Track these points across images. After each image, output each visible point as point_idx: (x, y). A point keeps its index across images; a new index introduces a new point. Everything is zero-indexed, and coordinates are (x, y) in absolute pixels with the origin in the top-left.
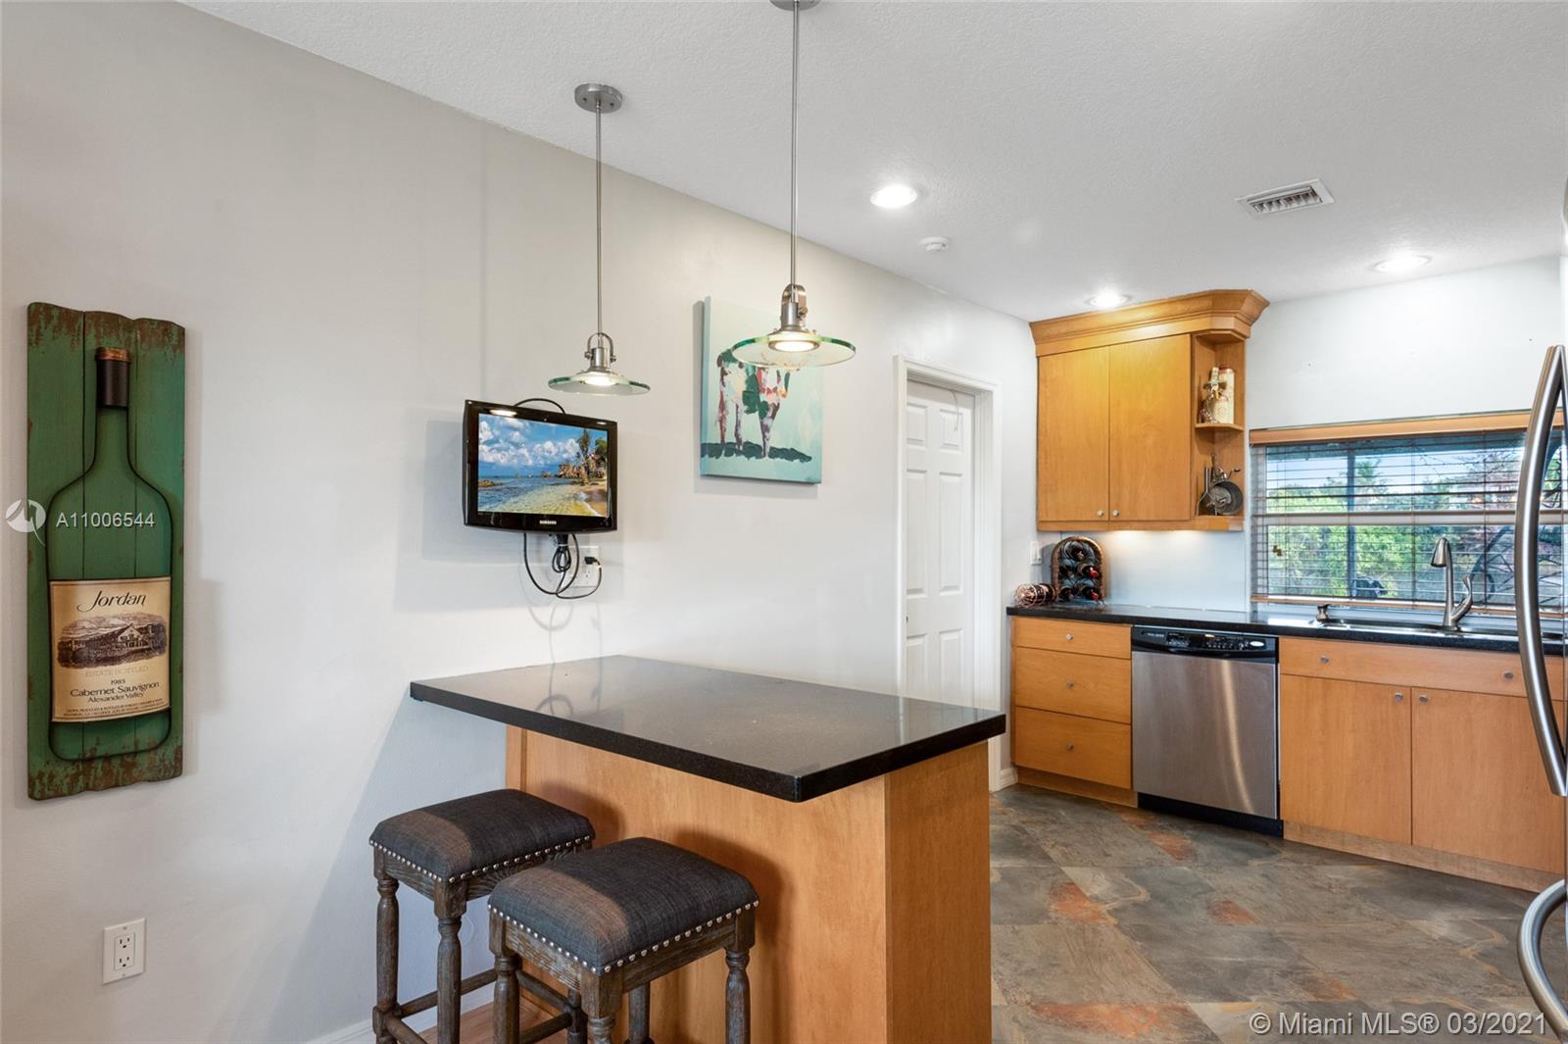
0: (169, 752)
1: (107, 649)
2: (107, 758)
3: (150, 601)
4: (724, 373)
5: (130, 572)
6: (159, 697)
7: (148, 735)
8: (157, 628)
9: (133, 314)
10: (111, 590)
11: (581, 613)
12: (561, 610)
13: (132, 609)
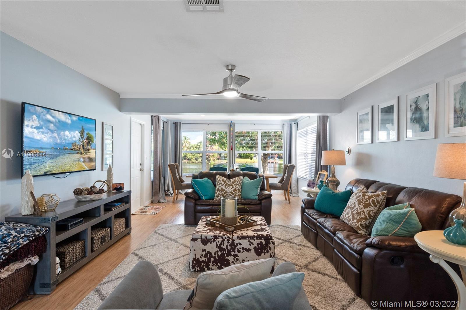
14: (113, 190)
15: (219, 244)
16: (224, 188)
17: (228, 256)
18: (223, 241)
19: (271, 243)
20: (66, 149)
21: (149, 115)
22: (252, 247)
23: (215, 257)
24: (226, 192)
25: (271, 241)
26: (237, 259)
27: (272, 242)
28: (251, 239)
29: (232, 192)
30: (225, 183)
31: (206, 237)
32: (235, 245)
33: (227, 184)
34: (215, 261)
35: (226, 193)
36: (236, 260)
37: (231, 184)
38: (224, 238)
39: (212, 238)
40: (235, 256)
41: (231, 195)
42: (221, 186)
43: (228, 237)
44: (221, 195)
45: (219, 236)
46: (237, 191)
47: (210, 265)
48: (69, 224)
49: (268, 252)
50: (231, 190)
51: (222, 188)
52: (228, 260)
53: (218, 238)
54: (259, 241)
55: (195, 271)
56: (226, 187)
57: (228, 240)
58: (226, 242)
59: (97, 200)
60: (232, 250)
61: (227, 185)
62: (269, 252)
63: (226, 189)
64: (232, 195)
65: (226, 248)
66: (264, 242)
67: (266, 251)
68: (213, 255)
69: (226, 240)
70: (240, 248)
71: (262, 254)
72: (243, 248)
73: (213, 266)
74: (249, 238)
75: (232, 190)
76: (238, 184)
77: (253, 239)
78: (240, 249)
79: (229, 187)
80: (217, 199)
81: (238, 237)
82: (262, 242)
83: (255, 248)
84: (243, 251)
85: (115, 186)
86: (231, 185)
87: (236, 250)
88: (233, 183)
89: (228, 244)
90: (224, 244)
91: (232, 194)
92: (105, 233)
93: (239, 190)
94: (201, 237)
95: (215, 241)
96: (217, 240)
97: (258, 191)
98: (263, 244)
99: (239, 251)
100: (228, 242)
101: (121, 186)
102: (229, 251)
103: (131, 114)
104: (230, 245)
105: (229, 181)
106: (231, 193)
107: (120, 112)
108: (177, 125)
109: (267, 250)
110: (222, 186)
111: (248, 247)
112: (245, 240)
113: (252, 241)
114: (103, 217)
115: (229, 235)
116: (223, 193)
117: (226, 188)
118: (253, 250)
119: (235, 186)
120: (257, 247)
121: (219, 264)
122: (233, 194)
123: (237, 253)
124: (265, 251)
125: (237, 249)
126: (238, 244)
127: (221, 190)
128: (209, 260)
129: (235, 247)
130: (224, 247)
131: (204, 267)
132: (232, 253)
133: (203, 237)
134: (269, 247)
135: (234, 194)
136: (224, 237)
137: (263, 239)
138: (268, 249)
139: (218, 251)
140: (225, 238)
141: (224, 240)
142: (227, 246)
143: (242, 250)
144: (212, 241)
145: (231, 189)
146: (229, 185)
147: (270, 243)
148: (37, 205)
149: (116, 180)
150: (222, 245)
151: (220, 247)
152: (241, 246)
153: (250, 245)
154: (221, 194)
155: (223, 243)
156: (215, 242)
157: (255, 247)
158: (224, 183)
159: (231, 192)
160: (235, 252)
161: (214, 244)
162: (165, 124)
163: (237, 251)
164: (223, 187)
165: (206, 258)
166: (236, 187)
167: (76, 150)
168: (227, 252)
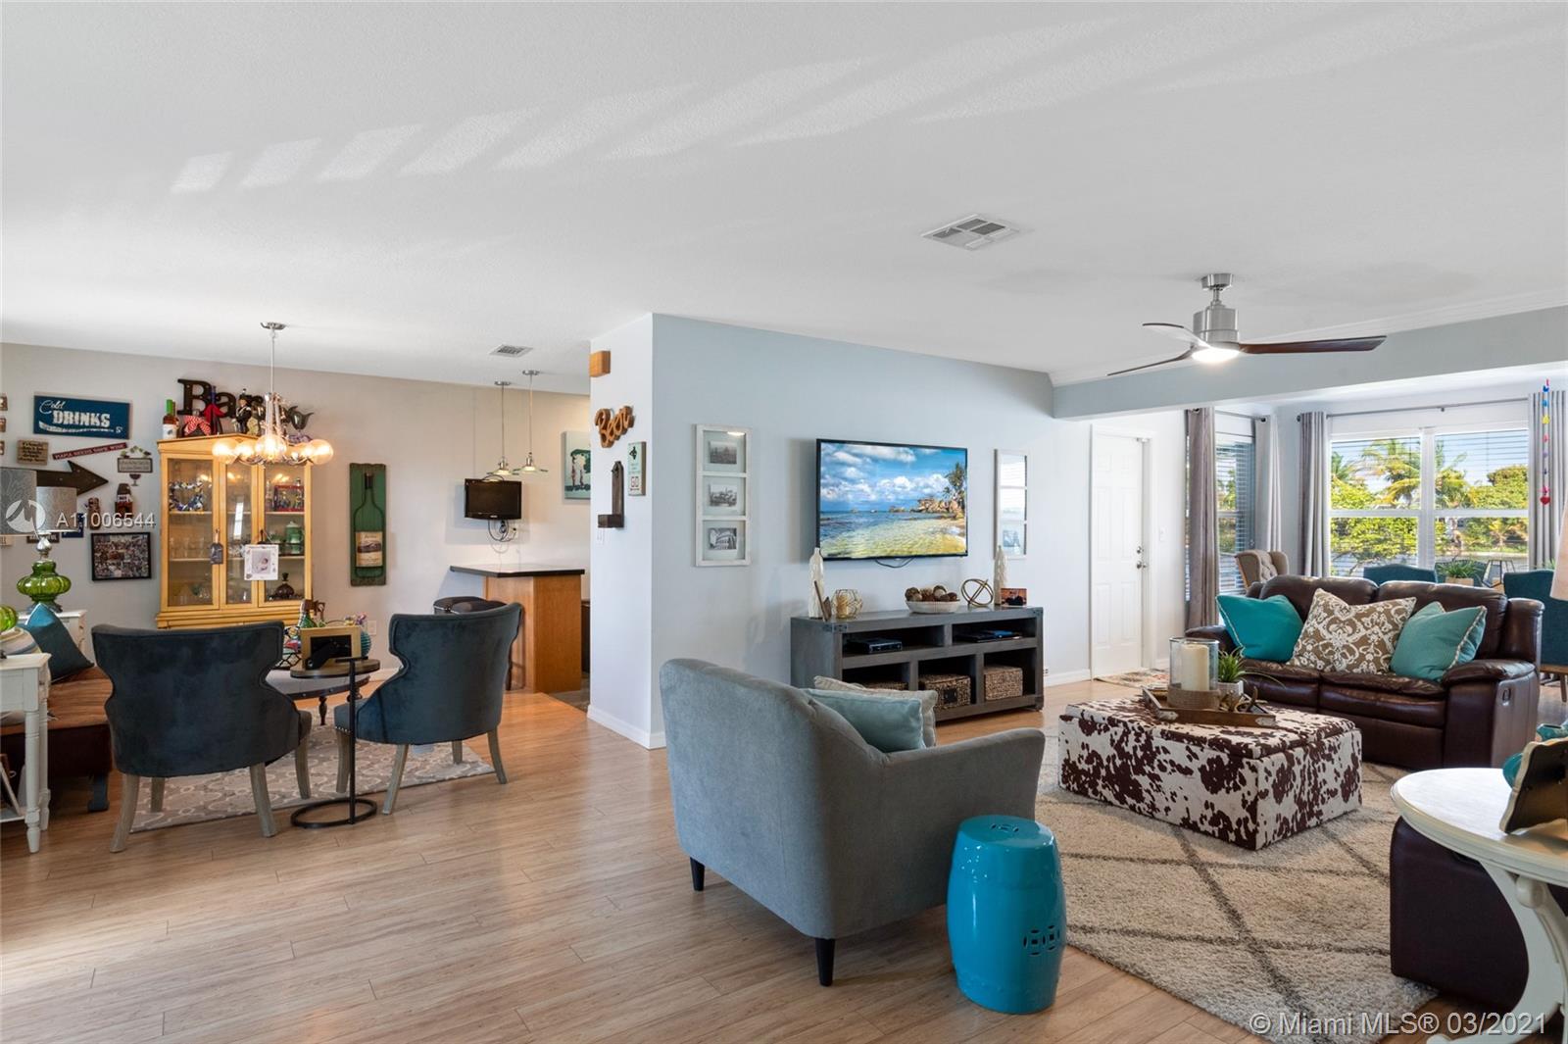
0: (382, 578)
1: (368, 549)
2: (368, 577)
3: (377, 538)
4: (574, 459)
5: (374, 530)
6: (380, 563)
7: (378, 572)
8: (379, 544)
9: (373, 463)
10: (369, 534)
11: (512, 548)
12: (504, 547)
13: (374, 539)
14: (1003, 603)
15: (1117, 738)
16: (1324, 632)
17: (1136, 773)
18: (1126, 734)
19: (1246, 766)
20: (897, 511)
21: (1176, 412)
22: (1195, 765)
23: (1108, 768)
24: (1331, 645)
25: (1245, 760)
26: (1158, 787)
27: (1248, 763)
28: (1194, 744)
29: (1352, 646)
30: (1328, 617)
31: (1092, 717)
32: (1154, 750)
33: (1337, 618)
34: (1110, 780)
35: (1330, 649)
36: (1155, 788)
37: (1350, 620)
38: (1130, 728)
39: (1102, 721)
40: (1154, 778)
41: (1346, 658)
42: (1316, 625)
43: (1140, 728)
44: (1309, 652)
45: (1119, 721)
46: (1370, 644)
47: (1097, 784)
48: (871, 646)
49: (1236, 788)
50: (1348, 639)
51: (1317, 632)
52: (1136, 781)
53: (1117, 726)
54: (1213, 754)
55: (1068, 788)
56: (1330, 629)
57: (1138, 735)
58: (1132, 737)
59: (939, 614)
60: (1145, 762)
61: (1334, 621)
62: (1239, 788)
63: (1328, 636)
64: (1350, 658)
65: (1131, 753)
66: (1226, 760)
67: (1231, 785)
68: (1105, 763)
69: (1133, 732)
70: (1165, 761)
71: (1220, 789)
72: (1172, 763)
73: (1104, 787)
74: (1189, 742)
75: (1350, 639)
76: (1377, 624)
77: (1199, 745)
78: (1164, 763)
79: (1340, 630)
80: (1297, 663)
81: (1163, 733)
82: (1221, 759)
83: (1202, 769)
84: (1173, 771)
85: (1008, 595)
86: (1351, 623)
87: (1156, 763)
88: (1359, 616)
89: (1137, 744)
90: (1127, 741)
91: (1348, 655)
92: (954, 683)
93: (1381, 645)
94: (1082, 714)
95: (1108, 729)
96: (1113, 730)
97: (1455, 654)
98: (1223, 763)
99: (1163, 769)
100: (1137, 740)
101: (1021, 595)
102: (1140, 763)
103: (1091, 418)
104: (1142, 748)
105: (1345, 611)
106: (1345, 651)
107: (1051, 419)
108: (1307, 424)
109: (1235, 782)
110: (1319, 623)
111: (1185, 763)
112: (1178, 744)
113: (1195, 749)
114: (950, 649)
115: (1143, 724)
116: (1318, 646)
117: (1331, 633)
118: (1197, 775)
119: (1362, 629)
120: (1208, 768)
121: (1117, 789)
122: (1352, 652)
123: (1157, 771)
124: (1228, 783)
125: (1159, 761)
126: (1161, 750)
127: (1311, 637)
128: (1096, 770)
129: (1154, 755)
130: (1129, 749)
131: (1087, 786)
132: (1147, 769)
133: (1087, 717)
134: (1241, 775)
135: (1357, 655)
136: (1130, 725)
137: (1226, 751)
138: (1237, 780)
139: (1114, 756)
140: (1133, 729)
141: (1129, 732)
142: (1135, 748)
143: (1169, 767)
144: (1102, 727)
145: (1349, 635)
146: (1344, 622)
147: (1242, 767)
148: (825, 605)
149: (1011, 583)
150: (1124, 744)
151: (1118, 746)
152: (1168, 757)
153: (1191, 760)
154: (1309, 648)
155: (1125, 739)
156: (1108, 733)
157: (1203, 767)
158: (1326, 615)
159: (1344, 647)
160: (1153, 768)
161: (1105, 737)
162: (1258, 424)
163: (1158, 766)
164: (1320, 627)
165: (1091, 766)
166: (1369, 632)
167: (936, 512)
168: (1134, 763)
